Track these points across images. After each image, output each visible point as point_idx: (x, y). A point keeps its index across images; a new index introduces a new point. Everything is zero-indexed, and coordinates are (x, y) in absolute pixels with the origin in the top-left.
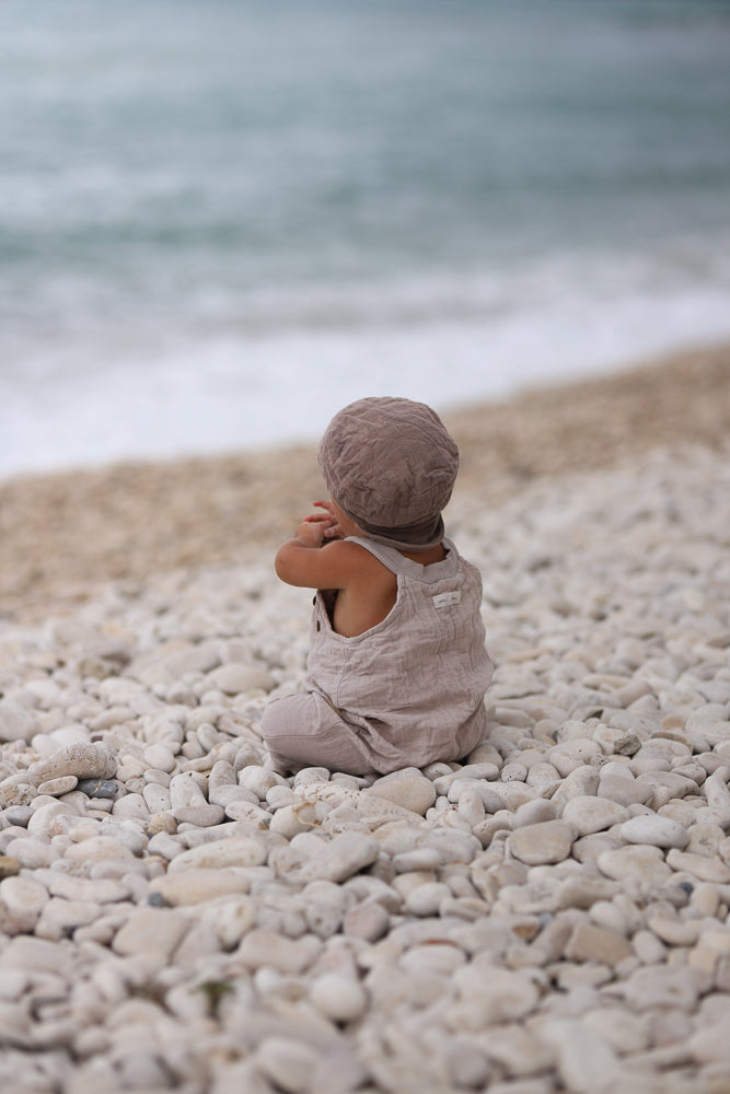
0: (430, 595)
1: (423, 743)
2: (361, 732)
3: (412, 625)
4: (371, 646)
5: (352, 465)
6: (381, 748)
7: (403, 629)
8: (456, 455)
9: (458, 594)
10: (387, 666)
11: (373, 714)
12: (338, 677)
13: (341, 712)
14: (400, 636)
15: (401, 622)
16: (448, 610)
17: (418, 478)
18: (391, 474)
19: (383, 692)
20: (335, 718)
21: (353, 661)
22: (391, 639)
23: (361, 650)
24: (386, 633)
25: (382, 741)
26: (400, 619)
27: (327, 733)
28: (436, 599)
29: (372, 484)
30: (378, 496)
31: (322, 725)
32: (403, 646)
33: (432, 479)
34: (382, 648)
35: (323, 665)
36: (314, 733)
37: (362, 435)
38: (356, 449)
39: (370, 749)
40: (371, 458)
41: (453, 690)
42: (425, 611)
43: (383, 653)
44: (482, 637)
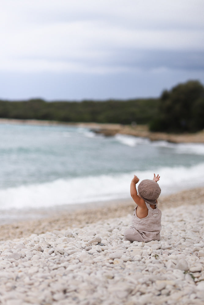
0: (153, 214)
1: (151, 236)
2: (142, 234)
3: (150, 218)
4: (143, 221)
5: (144, 187)
6: (145, 237)
7: (149, 219)
8: (161, 191)
9: (157, 215)
10: (146, 225)
11: (143, 231)
12: (137, 225)
13: (138, 231)
14: (148, 220)
15: (149, 218)
16: (155, 217)
17: (154, 192)
18: (150, 190)
19: (145, 229)
20: (137, 232)
21: (140, 223)
22: (147, 220)
23: (142, 221)
24: (146, 219)
25: (145, 236)
26: (149, 217)
27: (135, 234)
28: (154, 215)
29: (146, 191)
30: (147, 193)
31: (135, 233)
32: (149, 222)
33: (156, 192)
34: (145, 222)
35: (135, 222)
36: (134, 234)
37: (146, 183)
38: (145, 185)
39: (143, 237)
40: (147, 187)
41: (156, 230)
42: (152, 216)
43: (146, 222)
44: (160, 222)
